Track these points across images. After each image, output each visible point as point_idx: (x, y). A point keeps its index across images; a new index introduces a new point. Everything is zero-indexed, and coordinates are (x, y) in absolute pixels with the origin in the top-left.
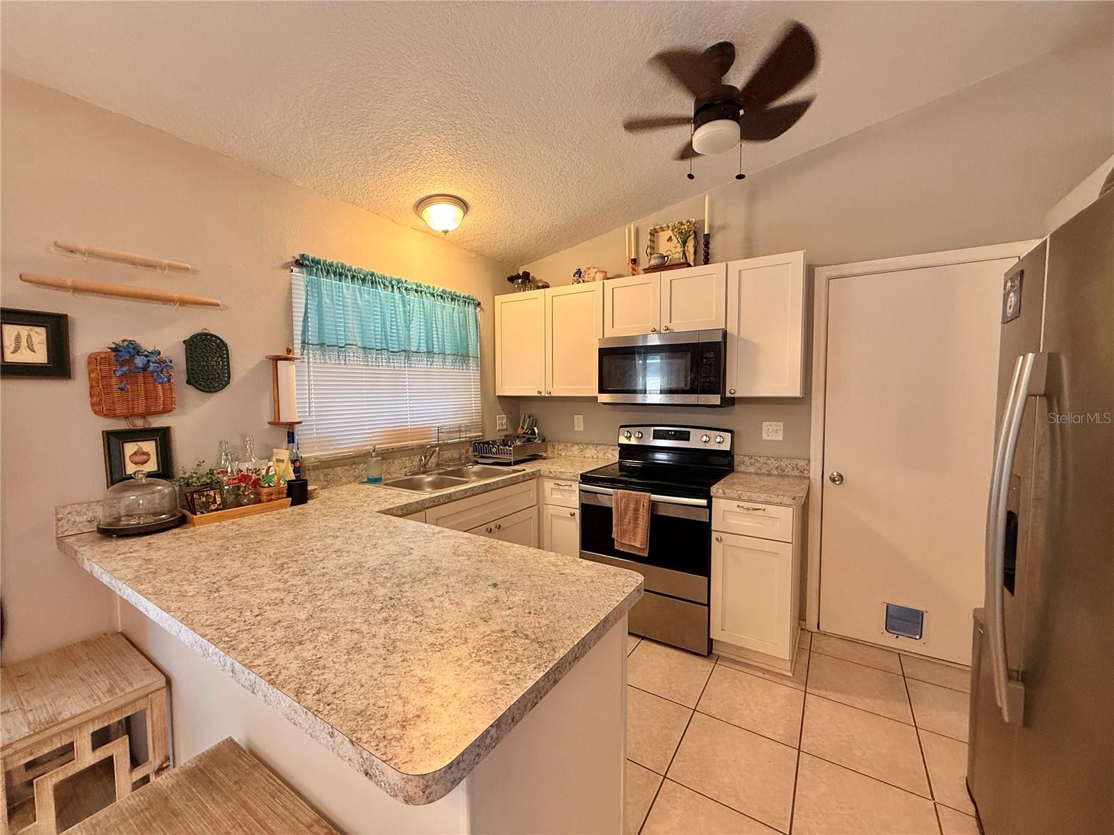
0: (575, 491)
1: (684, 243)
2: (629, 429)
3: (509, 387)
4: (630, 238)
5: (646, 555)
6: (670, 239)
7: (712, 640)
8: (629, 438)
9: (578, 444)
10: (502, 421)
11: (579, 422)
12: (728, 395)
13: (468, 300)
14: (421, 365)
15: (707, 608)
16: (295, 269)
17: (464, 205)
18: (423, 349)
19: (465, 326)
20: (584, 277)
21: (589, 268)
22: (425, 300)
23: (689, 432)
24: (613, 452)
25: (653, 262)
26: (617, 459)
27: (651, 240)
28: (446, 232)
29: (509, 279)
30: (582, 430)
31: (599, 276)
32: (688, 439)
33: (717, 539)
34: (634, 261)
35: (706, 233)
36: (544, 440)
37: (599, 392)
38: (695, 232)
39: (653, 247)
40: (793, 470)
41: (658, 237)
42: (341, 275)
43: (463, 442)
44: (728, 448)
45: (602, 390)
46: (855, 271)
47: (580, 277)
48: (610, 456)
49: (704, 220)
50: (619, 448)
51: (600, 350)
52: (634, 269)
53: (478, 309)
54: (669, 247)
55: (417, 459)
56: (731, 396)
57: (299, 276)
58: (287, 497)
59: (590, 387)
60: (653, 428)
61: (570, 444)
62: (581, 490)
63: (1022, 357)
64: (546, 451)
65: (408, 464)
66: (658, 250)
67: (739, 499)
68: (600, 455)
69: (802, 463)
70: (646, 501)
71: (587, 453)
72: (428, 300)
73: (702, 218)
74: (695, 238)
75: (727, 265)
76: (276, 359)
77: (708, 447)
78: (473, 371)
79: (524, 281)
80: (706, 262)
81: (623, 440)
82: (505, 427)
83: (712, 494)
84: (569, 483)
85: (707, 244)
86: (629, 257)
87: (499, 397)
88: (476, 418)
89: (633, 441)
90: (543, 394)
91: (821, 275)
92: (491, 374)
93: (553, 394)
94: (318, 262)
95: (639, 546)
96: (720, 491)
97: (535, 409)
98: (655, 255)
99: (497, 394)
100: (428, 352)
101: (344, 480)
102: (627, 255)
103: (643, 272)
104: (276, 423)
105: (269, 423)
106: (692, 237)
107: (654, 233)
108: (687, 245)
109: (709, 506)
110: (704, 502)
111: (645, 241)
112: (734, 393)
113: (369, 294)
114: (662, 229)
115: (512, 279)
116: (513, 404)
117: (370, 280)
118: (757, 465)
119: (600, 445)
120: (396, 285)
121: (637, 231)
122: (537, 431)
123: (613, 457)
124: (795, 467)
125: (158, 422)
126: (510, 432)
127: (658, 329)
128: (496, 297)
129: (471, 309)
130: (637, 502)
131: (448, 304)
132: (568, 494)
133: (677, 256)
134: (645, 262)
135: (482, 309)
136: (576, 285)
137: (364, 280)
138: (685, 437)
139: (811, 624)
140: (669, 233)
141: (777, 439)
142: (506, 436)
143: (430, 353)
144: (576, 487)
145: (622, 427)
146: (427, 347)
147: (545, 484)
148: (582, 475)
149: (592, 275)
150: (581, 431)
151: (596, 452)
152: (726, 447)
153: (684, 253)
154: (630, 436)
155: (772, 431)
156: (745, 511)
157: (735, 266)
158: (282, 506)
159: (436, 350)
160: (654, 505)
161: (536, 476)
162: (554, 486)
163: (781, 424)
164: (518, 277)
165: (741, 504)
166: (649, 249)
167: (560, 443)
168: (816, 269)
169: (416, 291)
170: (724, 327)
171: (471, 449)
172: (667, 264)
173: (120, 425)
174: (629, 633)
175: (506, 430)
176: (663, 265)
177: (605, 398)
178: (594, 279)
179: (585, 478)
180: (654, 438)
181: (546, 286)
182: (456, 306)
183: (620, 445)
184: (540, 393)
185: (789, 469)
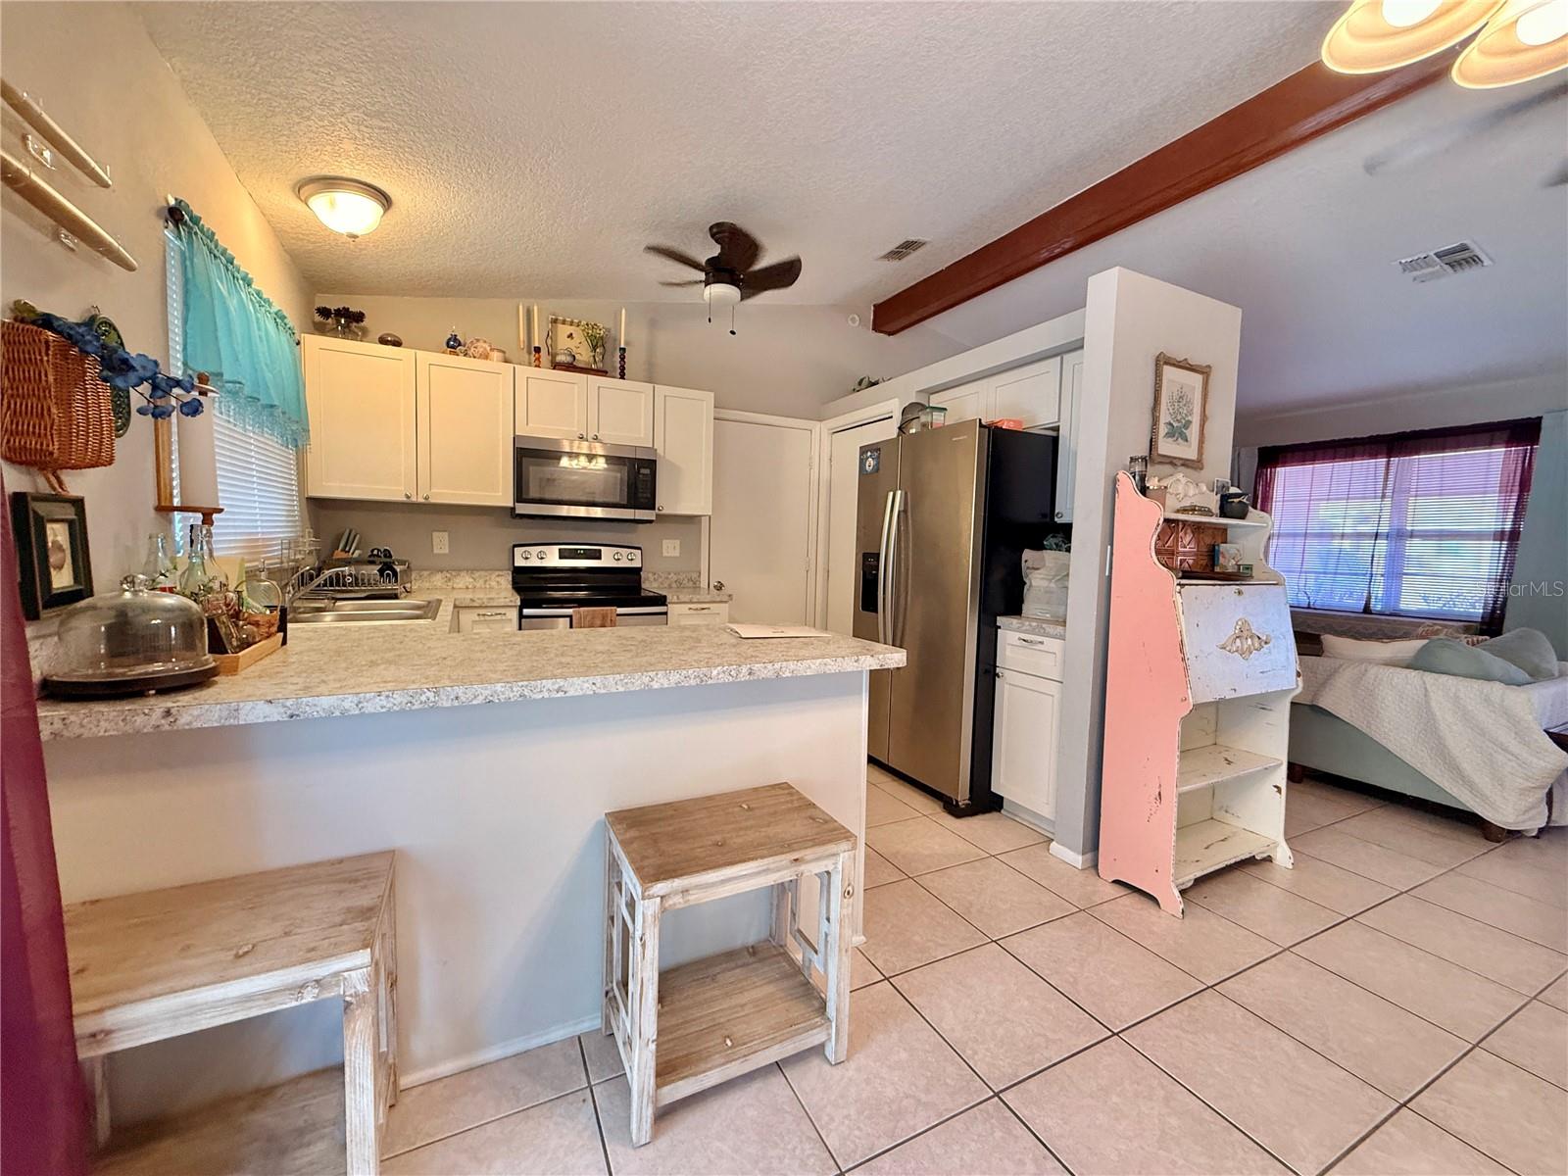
0: (511, 620)
2: (530, 548)
6: (570, 336)
8: (527, 559)
9: (442, 572)
10: (310, 538)
11: (442, 542)
13: (292, 335)
16: (169, 224)
17: (386, 200)
19: (295, 373)
20: (466, 348)
21: (478, 340)
22: (267, 322)
23: (603, 551)
24: (503, 579)
25: (560, 358)
30: (447, 551)
31: (496, 355)
32: (599, 558)
34: (533, 349)
35: (623, 346)
37: (513, 501)
40: (688, 582)
41: (556, 329)
44: (640, 565)
45: (519, 499)
47: (455, 346)
50: (513, 573)
51: (514, 449)
52: (535, 359)
56: (658, 512)
58: (279, 629)
60: (561, 546)
61: (428, 573)
62: (522, 617)
63: (891, 494)
67: (691, 602)
68: (479, 584)
69: (694, 576)
71: (458, 583)
72: (270, 324)
75: (654, 387)
77: (618, 564)
78: (292, 455)
80: (622, 376)
81: (518, 562)
83: (668, 601)
84: (502, 611)
85: (623, 358)
87: (309, 499)
89: (532, 563)
90: (414, 499)
93: (432, 500)
96: (675, 597)
98: (560, 350)
99: (308, 495)
102: (522, 339)
103: (552, 366)
105: (158, 508)
107: (553, 324)
108: (597, 350)
110: (665, 608)
115: (326, 313)
118: (660, 580)
119: (477, 571)
124: (690, 580)
125: (74, 485)
127: (585, 436)
128: (306, 335)
129: (294, 349)
131: (282, 335)
132: (499, 625)
133: (587, 359)
136: (454, 358)
138: (597, 556)
141: (675, 555)
144: (513, 614)
145: (517, 546)
147: (462, 617)
149: (483, 350)
150: (444, 555)
151: (471, 580)
152: (637, 564)
155: (671, 548)
156: (694, 612)
157: (660, 390)
158: (278, 645)
162: (477, 618)
163: (678, 542)
165: (691, 606)
166: (549, 340)
170: (652, 446)
176: (576, 366)
177: (523, 508)
178: (482, 357)
180: (559, 558)
181: (399, 344)
183: (514, 569)
184: (408, 497)
185: (685, 581)
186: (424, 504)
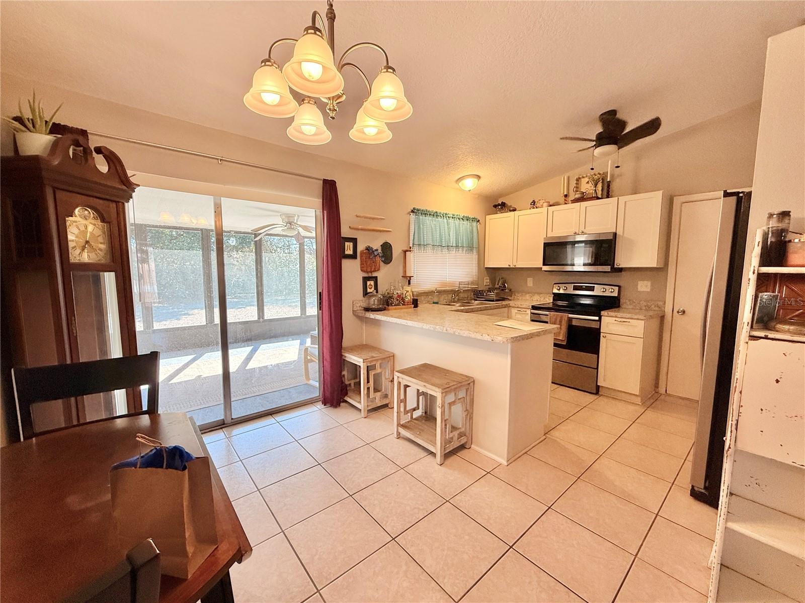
0: (528, 314)
1: (596, 185)
2: (559, 285)
3: (491, 263)
4: (564, 184)
5: (565, 344)
6: (588, 182)
7: (599, 386)
8: (559, 290)
9: (529, 293)
10: (487, 281)
11: (530, 282)
12: (616, 266)
13: (474, 219)
14: (453, 252)
15: (596, 370)
16: (412, 214)
17: (479, 177)
18: (454, 245)
19: (472, 232)
20: (537, 205)
21: (540, 200)
22: (456, 221)
23: (594, 287)
24: (550, 298)
25: (577, 196)
26: (552, 301)
27: (576, 184)
28: (470, 191)
29: (493, 206)
31: (545, 204)
32: (593, 290)
33: (603, 336)
34: (566, 196)
35: (608, 180)
36: (510, 290)
37: (543, 265)
38: (602, 179)
39: (577, 188)
40: (655, 307)
41: (581, 181)
42: (426, 214)
43: (469, 290)
44: (616, 295)
45: (544, 264)
46: (699, 199)
47: (534, 205)
48: (547, 300)
49: (607, 172)
50: (553, 295)
51: (544, 243)
52: (565, 200)
53: (478, 223)
54: (587, 187)
55: (450, 296)
56: (617, 267)
57: (413, 216)
58: (413, 304)
59: (538, 262)
60: (573, 285)
61: (524, 294)
62: (531, 313)
64: (511, 296)
65: (446, 298)
66: (581, 189)
67: (616, 317)
68: (542, 299)
69: (660, 303)
70: (567, 317)
71: (534, 298)
72: (457, 222)
73: (606, 171)
74: (603, 182)
75: (618, 198)
76: (405, 252)
77: (605, 294)
78: (474, 256)
79: (502, 207)
80: (608, 197)
81: (555, 291)
82: (488, 284)
83: (602, 315)
84: (525, 310)
85: (609, 186)
86: (563, 193)
87: (486, 268)
88: (475, 278)
89: (561, 291)
90: (511, 266)
91: (677, 201)
92: (483, 255)
93: (517, 267)
94: (418, 210)
95: (561, 339)
96: (606, 313)
97: (504, 275)
98: (578, 192)
99: (485, 267)
100: (456, 246)
101: (424, 302)
102: (562, 192)
103: (571, 202)
104: (404, 277)
105: (402, 277)
106: (601, 181)
107: (578, 180)
108: (597, 186)
109: (600, 320)
110: (597, 318)
111: (573, 184)
112: (619, 265)
113: (435, 221)
114: (583, 177)
115: (495, 206)
116: (493, 272)
117: (436, 215)
119: (542, 293)
120: (445, 215)
121: (569, 178)
122: (506, 286)
123: (549, 300)
124: (656, 305)
125: (374, 274)
126: (491, 286)
127: (578, 232)
128: (487, 216)
129: (475, 224)
130: (561, 317)
131: (465, 222)
132: (524, 315)
133: (591, 191)
134: (572, 196)
135: (480, 223)
136: (532, 210)
137: (433, 215)
138: (592, 289)
139: (662, 390)
140: (587, 180)
141: (647, 290)
142: (489, 288)
143: (457, 246)
144: (529, 312)
145: (555, 284)
146: (456, 244)
147: (512, 310)
148: (532, 306)
149: (541, 203)
150: (531, 287)
151: (539, 298)
152: (615, 294)
153: (595, 191)
154: (560, 289)
155: (644, 286)
156: (618, 323)
157: (622, 199)
158: (411, 307)
159: (460, 245)
160: (570, 320)
161: (508, 306)
162: (516, 312)
163: (650, 282)
164: (499, 205)
165: (617, 319)
166: (575, 189)
167: (518, 293)
168: (675, 198)
169: (452, 218)
170: (615, 231)
171: (472, 294)
172: (585, 197)
173: (366, 275)
174: (552, 383)
175: (488, 285)
176: (582, 198)
177: (545, 268)
178: (542, 206)
179: (534, 308)
180: (573, 290)
181: (514, 210)
182: (469, 223)
183: (553, 293)
184: (510, 266)
185: (653, 306)
186: (514, 268)
